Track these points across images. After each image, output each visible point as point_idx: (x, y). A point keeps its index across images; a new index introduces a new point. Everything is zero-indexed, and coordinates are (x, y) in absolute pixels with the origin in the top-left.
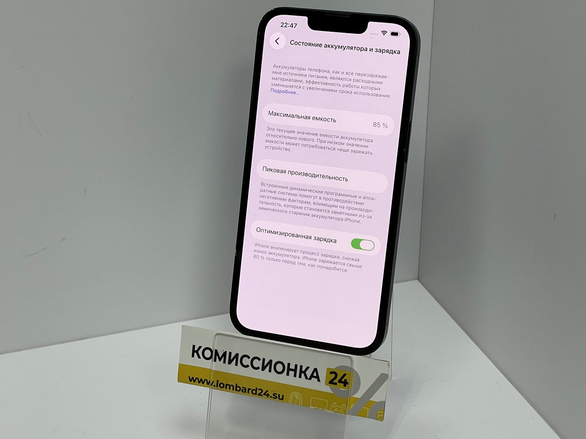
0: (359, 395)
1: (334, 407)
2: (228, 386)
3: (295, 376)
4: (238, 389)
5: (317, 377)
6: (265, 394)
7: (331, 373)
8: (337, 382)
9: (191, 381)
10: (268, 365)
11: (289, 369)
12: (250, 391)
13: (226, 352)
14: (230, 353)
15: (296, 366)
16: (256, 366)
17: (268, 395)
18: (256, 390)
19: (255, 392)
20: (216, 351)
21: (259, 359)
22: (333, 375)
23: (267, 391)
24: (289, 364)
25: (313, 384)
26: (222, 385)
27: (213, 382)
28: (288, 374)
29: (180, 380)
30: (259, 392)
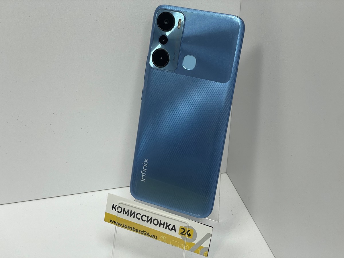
0: (195, 242)
1: (182, 246)
2: (129, 228)
3: (163, 227)
4: (134, 230)
5: (175, 230)
6: (147, 234)
7: (182, 229)
8: (185, 234)
9: (111, 222)
10: (150, 220)
11: (161, 224)
12: (140, 232)
13: (129, 210)
14: (131, 211)
15: (164, 222)
16: (144, 220)
17: (149, 235)
18: (143, 232)
19: (142, 232)
20: (124, 209)
21: (146, 216)
22: (183, 230)
23: (149, 233)
24: (161, 221)
25: (172, 233)
26: (126, 227)
27: (122, 224)
28: (160, 226)
29: (106, 220)
30: (144, 233)
